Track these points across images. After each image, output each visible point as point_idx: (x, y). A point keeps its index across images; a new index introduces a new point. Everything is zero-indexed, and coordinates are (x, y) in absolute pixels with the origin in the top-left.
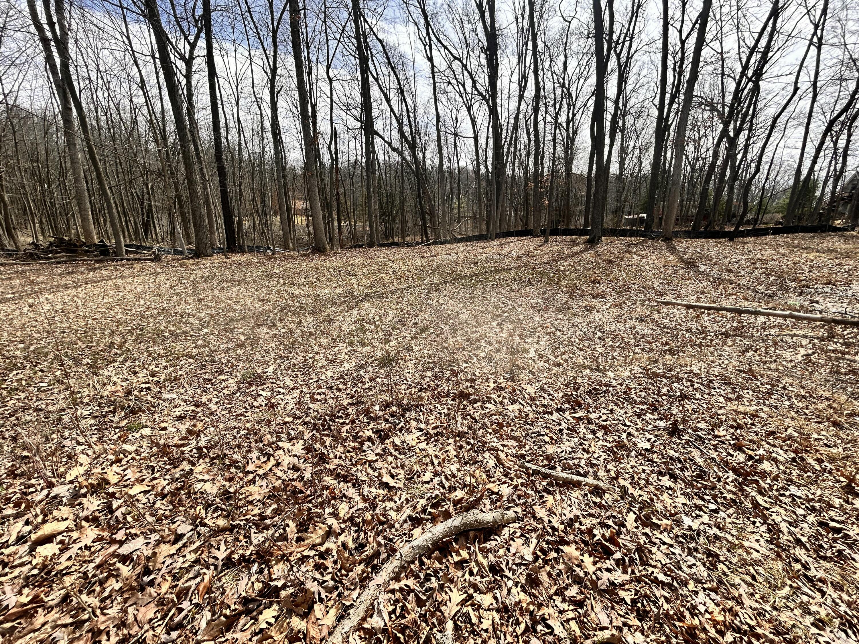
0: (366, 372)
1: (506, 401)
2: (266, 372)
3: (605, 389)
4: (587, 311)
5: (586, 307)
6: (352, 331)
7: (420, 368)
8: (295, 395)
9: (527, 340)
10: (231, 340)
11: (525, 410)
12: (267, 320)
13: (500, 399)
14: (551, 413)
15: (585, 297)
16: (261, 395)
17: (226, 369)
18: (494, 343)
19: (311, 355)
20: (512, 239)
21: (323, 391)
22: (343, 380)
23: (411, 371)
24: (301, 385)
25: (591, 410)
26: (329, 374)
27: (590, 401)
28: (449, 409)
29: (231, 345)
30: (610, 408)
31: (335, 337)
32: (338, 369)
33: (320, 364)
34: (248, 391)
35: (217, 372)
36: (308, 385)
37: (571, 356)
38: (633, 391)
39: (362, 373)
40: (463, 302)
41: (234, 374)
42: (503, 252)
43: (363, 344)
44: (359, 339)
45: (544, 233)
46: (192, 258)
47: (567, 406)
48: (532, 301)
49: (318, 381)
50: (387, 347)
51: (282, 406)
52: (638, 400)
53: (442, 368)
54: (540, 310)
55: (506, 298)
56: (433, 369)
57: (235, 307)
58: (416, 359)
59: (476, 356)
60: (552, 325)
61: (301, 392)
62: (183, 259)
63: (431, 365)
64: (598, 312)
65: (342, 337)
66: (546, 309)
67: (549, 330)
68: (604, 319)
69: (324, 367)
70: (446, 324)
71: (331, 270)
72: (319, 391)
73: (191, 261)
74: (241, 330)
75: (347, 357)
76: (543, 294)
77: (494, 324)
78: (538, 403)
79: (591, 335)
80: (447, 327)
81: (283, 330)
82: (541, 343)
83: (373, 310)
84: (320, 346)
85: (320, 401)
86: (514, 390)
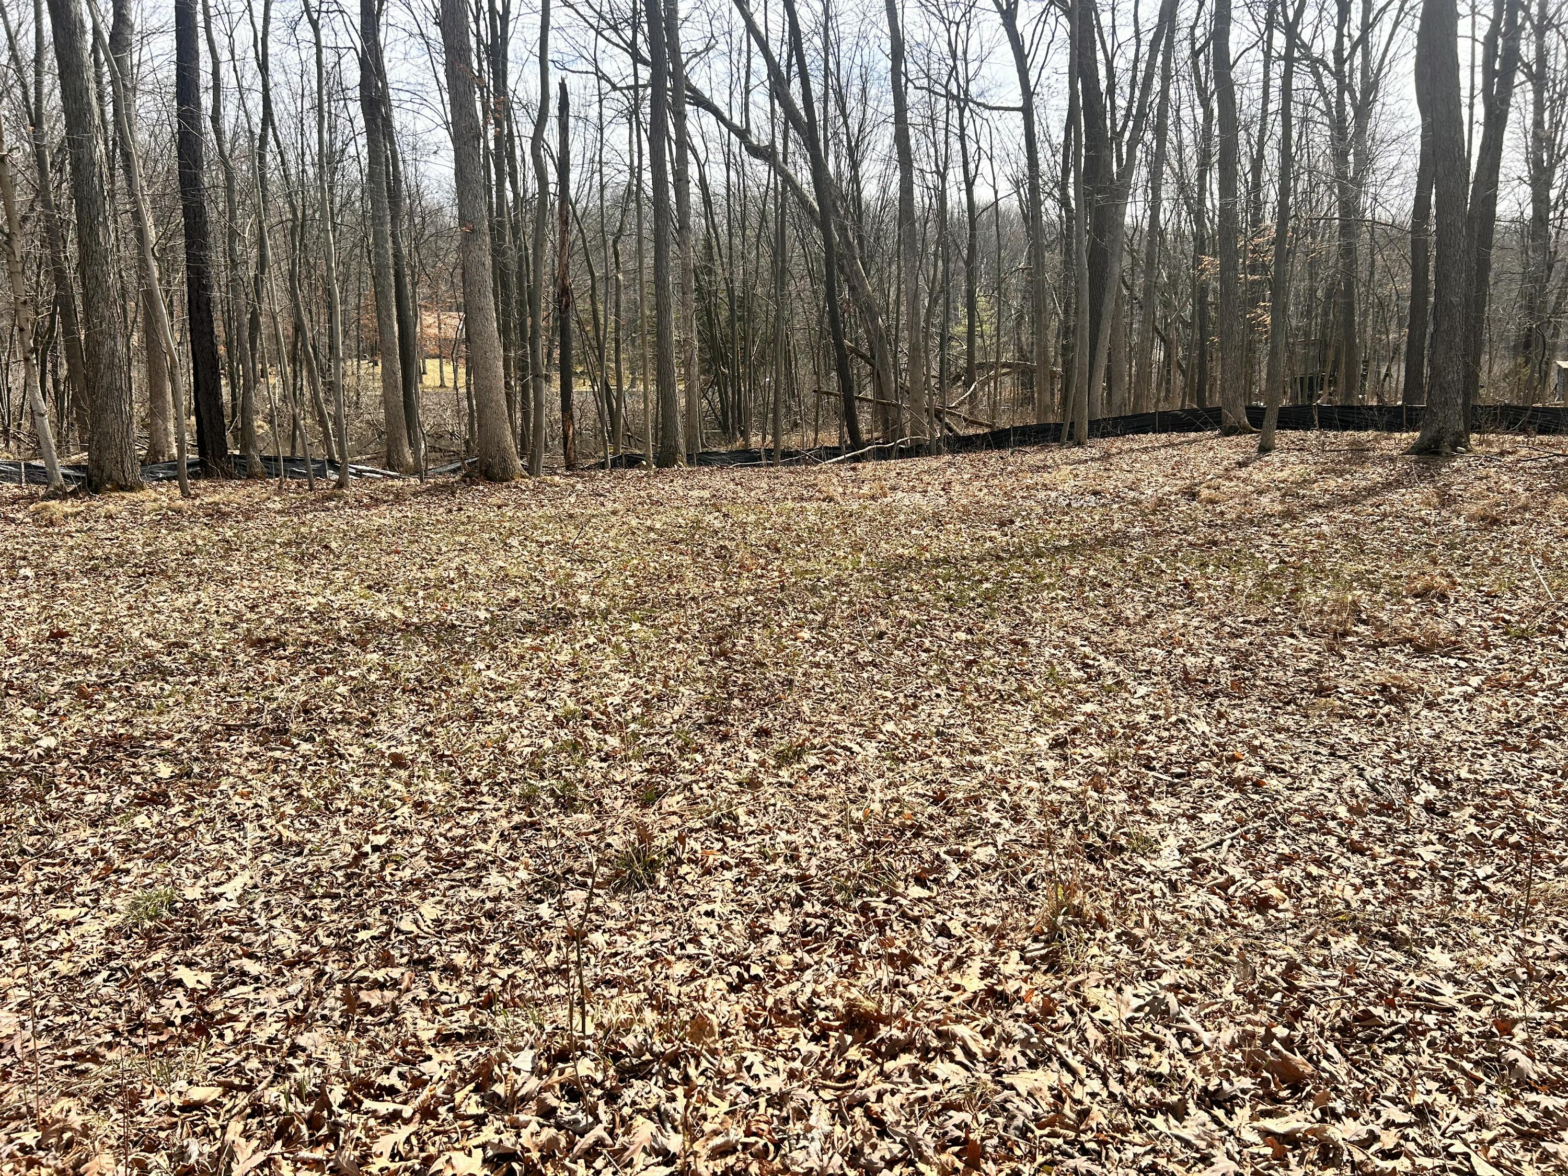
0: (561, 908)
1: (1009, 1053)
2: (215, 899)
3: (1406, 1017)
4: (1391, 700)
5: (1384, 688)
6: (539, 754)
7: (754, 897)
8: (293, 989)
9: (1154, 805)
10: (125, 780)
11: (1079, 1092)
12: (260, 710)
13: (988, 1044)
14: (1179, 1112)
15: (1386, 652)
16: (180, 983)
17: (86, 883)
18: (1031, 814)
19: (381, 840)
20: (1147, 439)
21: (395, 973)
22: (471, 937)
23: (717, 907)
24: (324, 950)
25: (1340, 1106)
26: (430, 911)
27: (1341, 1069)
28: (792, 1075)
29: (121, 796)
30: (1418, 1099)
31: (475, 774)
32: (466, 893)
33: (407, 874)
34: (136, 965)
35: (48, 891)
36: (346, 950)
37: (1314, 870)
38: (1520, 1033)
39: (545, 911)
40: (940, 658)
41: (105, 902)
42: (1109, 485)
43: (567, 804)
44: (556, 784)
45: (1256, 418)
46: (74, 494)
47: (1246, 1082)
48: (1190, 661)
49: (385, 936)
50: (650, 817)
51: (240, 1027)
52: (1533, 1069)
53: (830, 902)
54: (1213, 696)
55: (1095, 646)
56: (798, 902)
57: (167, 661)
58: (745, 861)
59: (961, 857)
60: (1254, 750)
61: (320, 974)
62: (47, 497)
63: (794, 889)
64: (1430, 706)
65: (503, 775)
66: (1239, 690)
67: (1240, 771)
68: (1452, 736)
69: (415, 884)
70: (869, 736)
71: (514, 541)
72: (380, 975)
73: (68, 506)
74: (167, 744)
75: (503, 849)
76: (1234, 636)
77: (1042, 741)
78: (1132, 1065)
79: (1396, 794)
80: (872, 748)
81: (305, 747)
82: (1207, 818)
83: (626, 682)
84: (420, 806)
85: (380, 1010)
86: (1048, 1010)
